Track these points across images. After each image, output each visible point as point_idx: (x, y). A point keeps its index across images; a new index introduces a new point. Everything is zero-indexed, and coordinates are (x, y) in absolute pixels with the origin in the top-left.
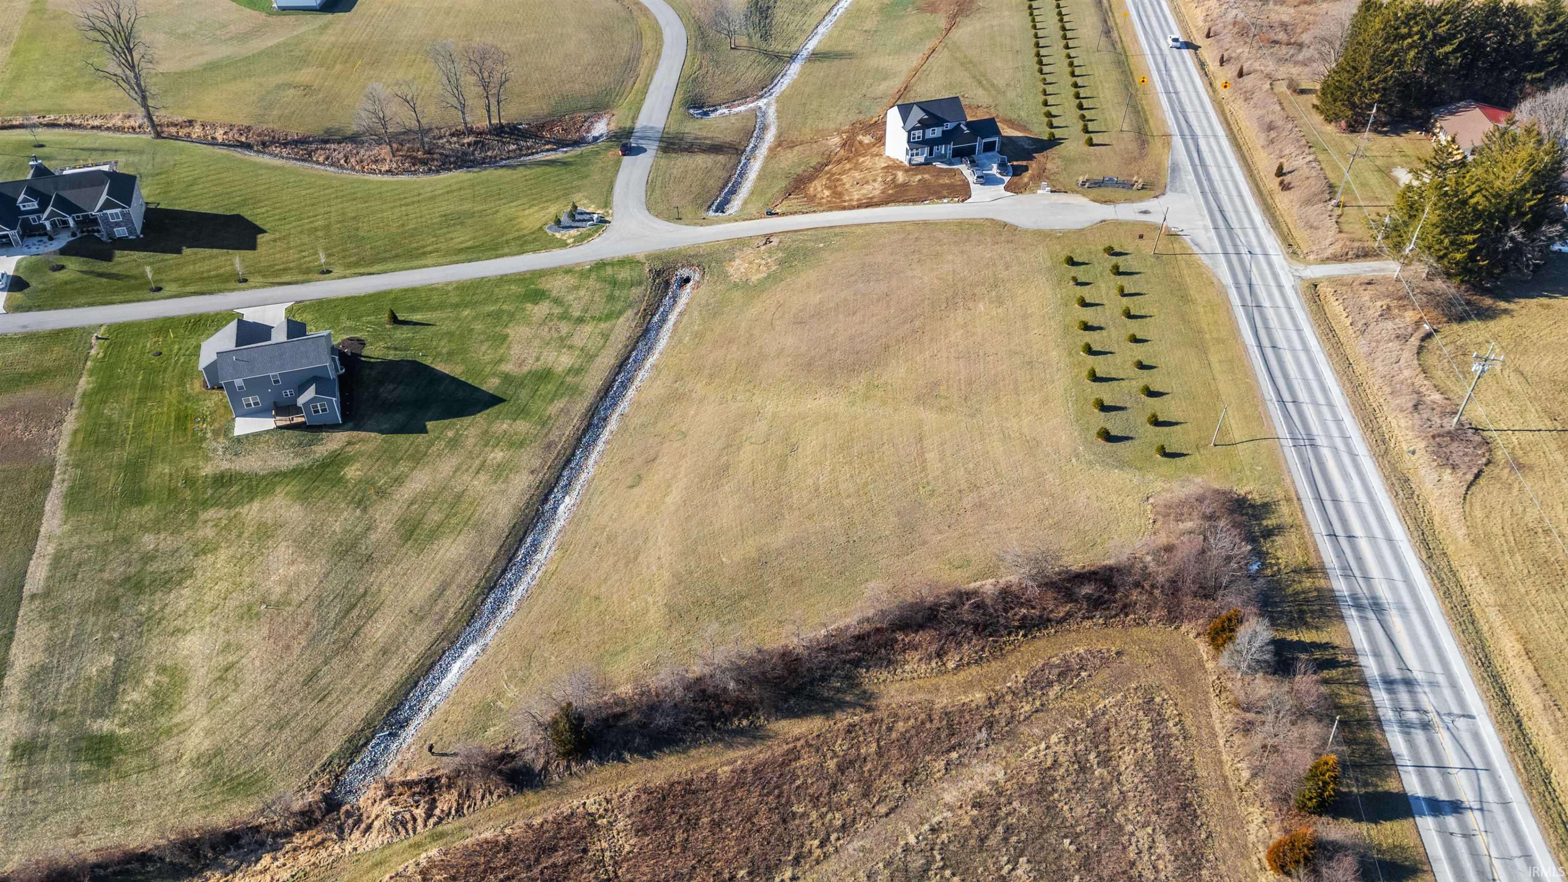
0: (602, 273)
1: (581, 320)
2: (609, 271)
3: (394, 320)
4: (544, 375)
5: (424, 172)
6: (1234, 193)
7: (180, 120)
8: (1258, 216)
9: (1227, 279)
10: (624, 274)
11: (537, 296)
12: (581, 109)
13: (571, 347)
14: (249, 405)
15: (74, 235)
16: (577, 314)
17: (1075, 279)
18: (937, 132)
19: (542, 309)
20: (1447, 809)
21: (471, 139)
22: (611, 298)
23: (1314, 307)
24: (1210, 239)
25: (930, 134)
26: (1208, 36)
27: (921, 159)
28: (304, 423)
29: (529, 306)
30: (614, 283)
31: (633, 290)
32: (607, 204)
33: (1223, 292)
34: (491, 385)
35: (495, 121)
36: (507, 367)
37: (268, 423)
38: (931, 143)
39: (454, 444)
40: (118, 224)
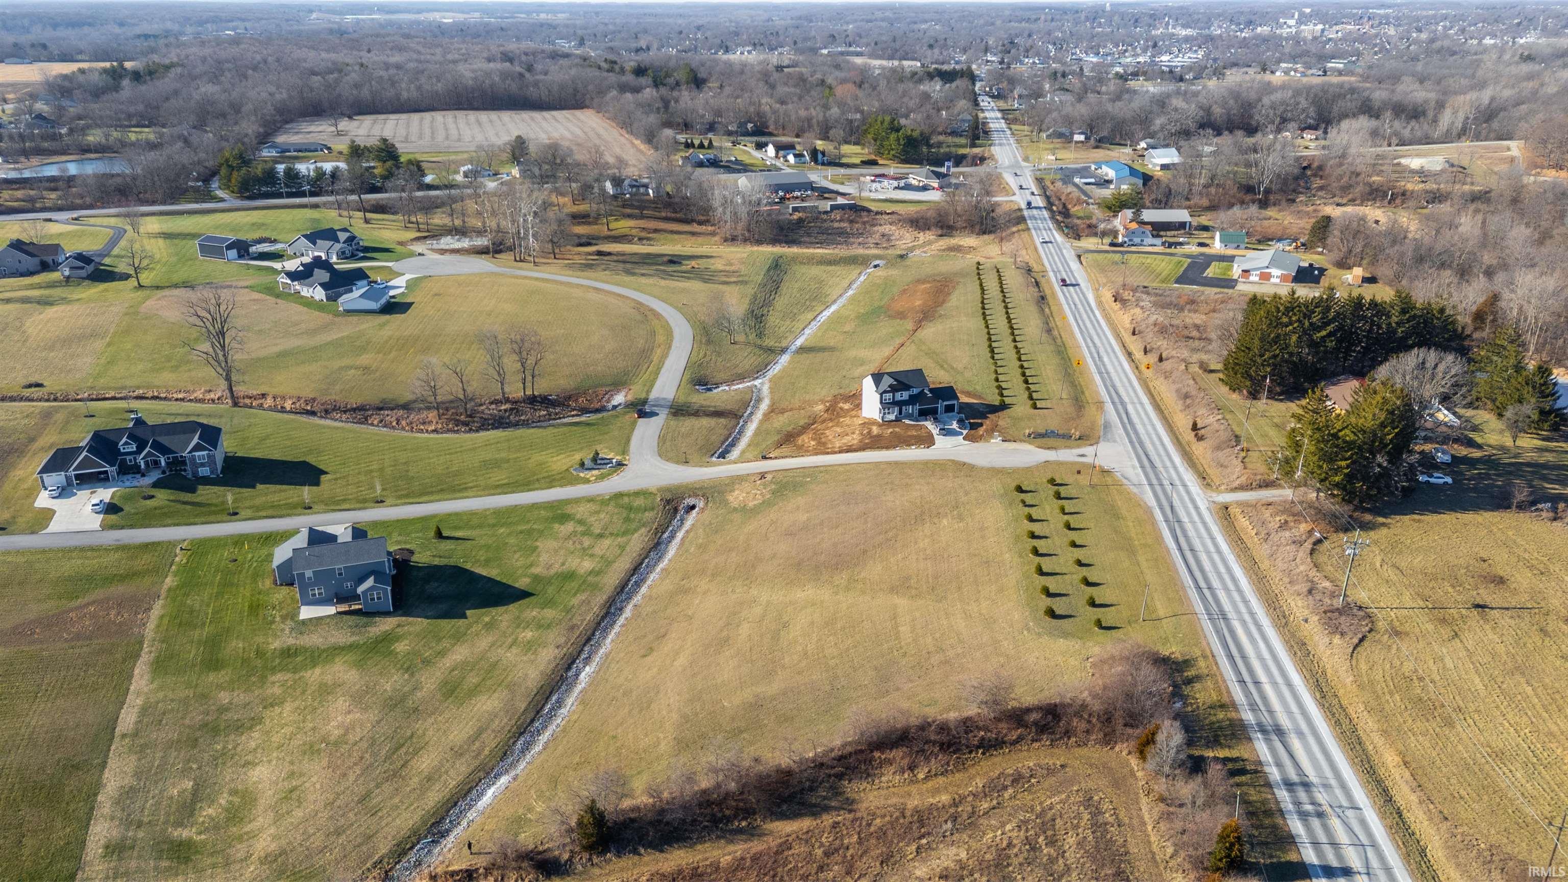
0: (621, 502)
1: (601, 536)
2: (626, 500)
3: (439, 535)
4: (570, 576)
5: (465, 432)
6: (1157, 443)
7: (255, 393)
8: (1177, 459)
9: (1152, 502)
10: (639, 502)
11: (564, 518)
12: (602, 386)
13: (592, 556)
14: (314, 595)
15: (164, 472)
16: (597, 531)
17: (1023, 502)
18: (905, 395)
19: (569, 527)
20: (1339, 872)
21: (508, 406)
22: (627, 520)
23: (1226, 523)
24: (1137, 475)
25: (898, 396)
26: (1134, 334)
27: (892, 417)
28: (360, 610)
29: (556, 526)
30: (630, 509)
31: (647, 514)
32: (624, 452)
33: (1149, 511)
34: (522, 583)
35: (529, 392)
36: (536, 570)
37: (331, 610)
38: (900, 404)
39: (489, 626)
40: (203, 465)
